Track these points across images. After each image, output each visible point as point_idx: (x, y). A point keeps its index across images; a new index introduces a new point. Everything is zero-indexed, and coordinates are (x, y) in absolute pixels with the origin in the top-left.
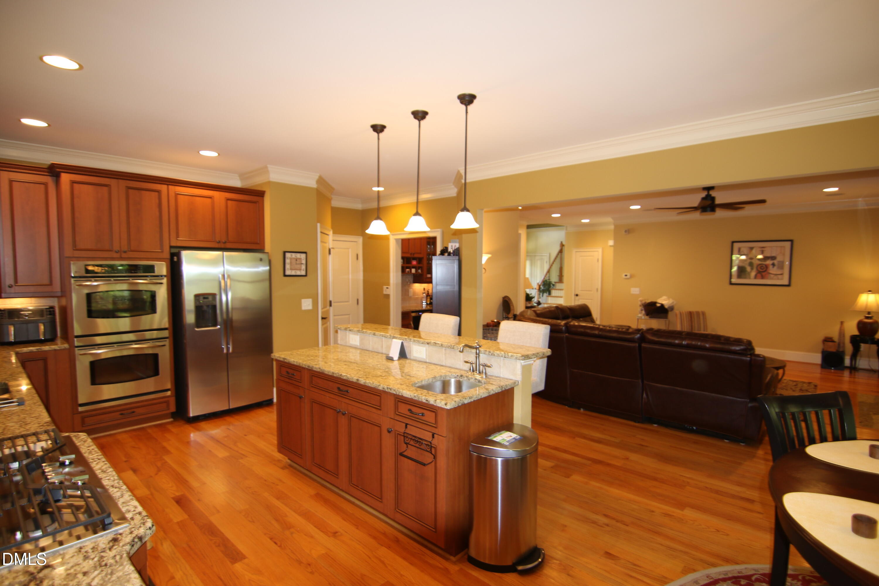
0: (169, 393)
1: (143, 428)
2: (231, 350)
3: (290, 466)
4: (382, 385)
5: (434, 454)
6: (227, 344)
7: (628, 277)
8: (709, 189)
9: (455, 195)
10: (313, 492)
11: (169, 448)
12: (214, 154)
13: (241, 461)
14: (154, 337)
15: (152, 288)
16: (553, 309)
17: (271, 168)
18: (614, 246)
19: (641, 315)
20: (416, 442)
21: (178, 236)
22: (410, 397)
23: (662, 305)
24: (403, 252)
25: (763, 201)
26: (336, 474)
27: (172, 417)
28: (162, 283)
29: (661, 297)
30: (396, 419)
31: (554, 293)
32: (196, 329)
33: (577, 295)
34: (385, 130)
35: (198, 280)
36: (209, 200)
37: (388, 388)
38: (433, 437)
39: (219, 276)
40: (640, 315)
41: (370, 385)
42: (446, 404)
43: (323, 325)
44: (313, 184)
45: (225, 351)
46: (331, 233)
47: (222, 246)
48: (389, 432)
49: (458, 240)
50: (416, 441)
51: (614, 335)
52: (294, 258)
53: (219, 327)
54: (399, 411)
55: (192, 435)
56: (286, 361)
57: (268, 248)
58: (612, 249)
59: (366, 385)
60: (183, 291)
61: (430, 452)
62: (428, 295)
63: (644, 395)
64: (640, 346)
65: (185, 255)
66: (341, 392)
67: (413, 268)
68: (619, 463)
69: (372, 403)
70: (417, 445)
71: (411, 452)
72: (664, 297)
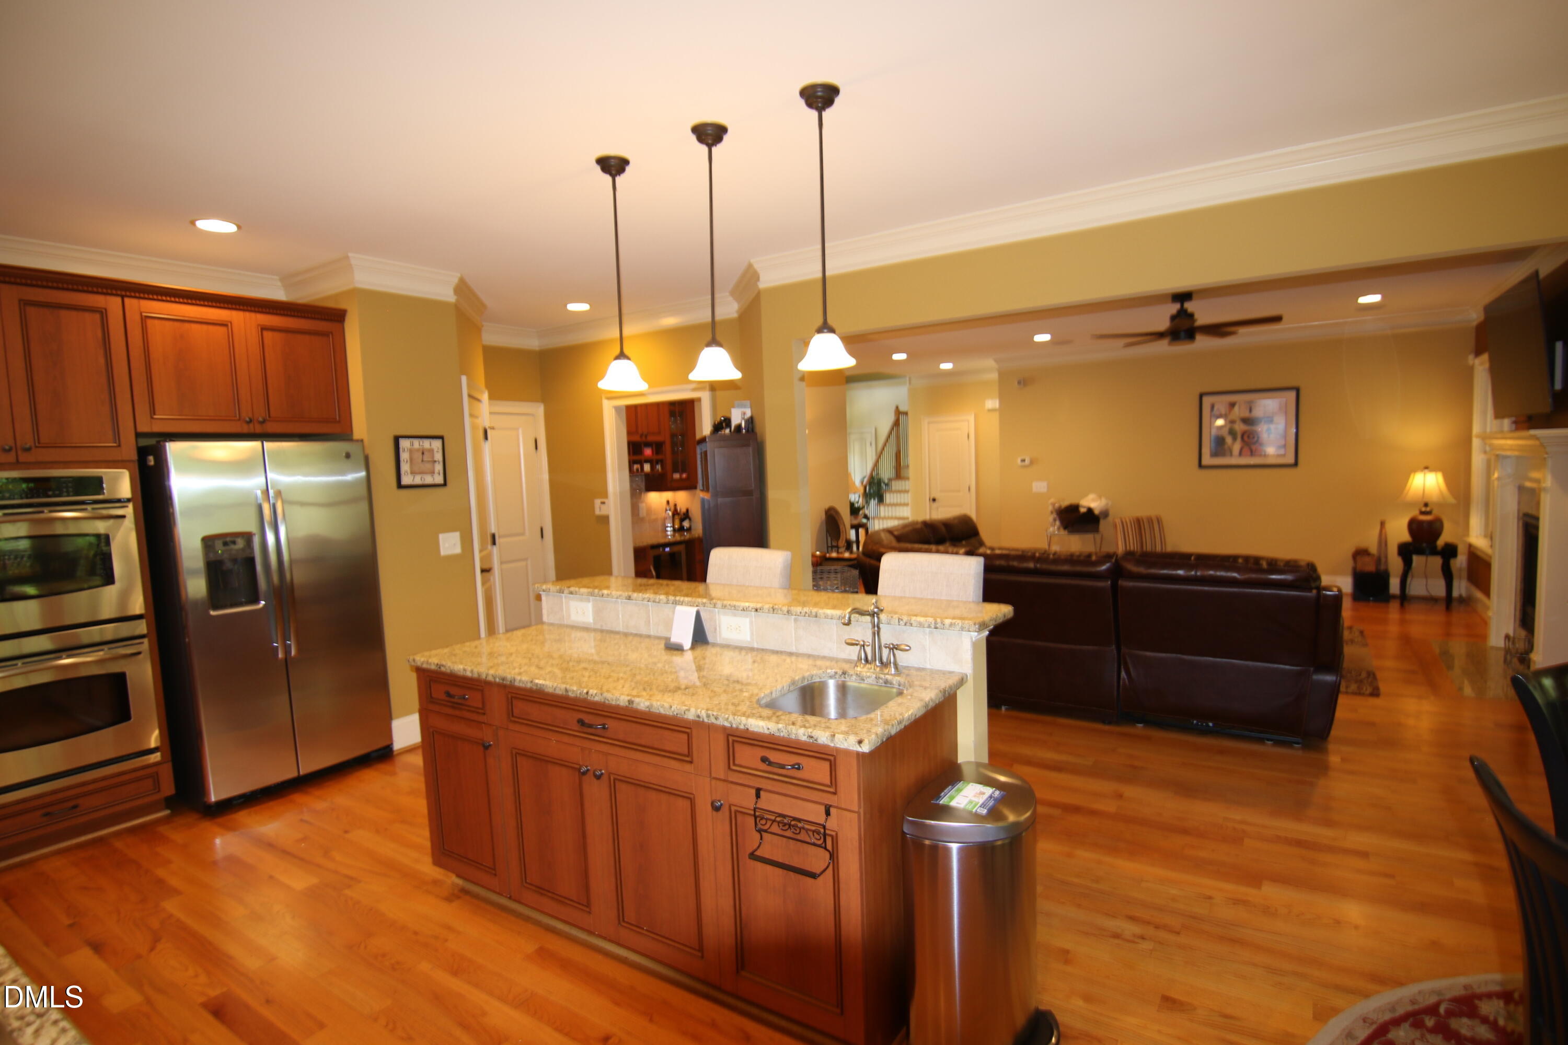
0: (156, 757)
1: (101, 840)
2: (293, 653)
3: (464, 891)
4: (693, 710)
5: (831, 850)
6: (285, 638)
7: (1027, 462)
8: (1182, 297)
9: (735, 315)
10: (530, 948)
11: (174, 882)
12: (229, 228)
13: (347, 892)
14: (109, 636)
15: (101, 527)
16: (919, 526)
17: (356, 259)
18: (1001, 410)
19: (1054, 528)
20: (787, 827)
21: (153, 412)
22: (767, 732)
23: (1090, 510)
24: (629, 433)
25: (1277, 319)
26: (586, 904)
27: (168, 807)
28: (123, 517)
29: (1086, 495)
30: (730, 779)
31: (889, 498)
32: (212, 613)
33: (934, 500)
34: (628, 169)
35: (204, 507)
36: (223, 329)
37: (708, 716)
38: (828, 813)
39: (256, 493)
40: (1051, 529)
41: (662, 711)
42: (860, 742)
43: (483, 584)
44: (447, 294)
45: (281, 655)
46: (485, 397)
47: (258, 429)
48: (717, 809)
49: (748, 403)
50: (785, 825)
51: (1066, 568)
52: (418, 450)
53: (263, 602)
54: (737, 762)
55: (218, 841)
56: (443, 669)
57: (360, 427)
58: (996, 416)
59: (653, 710)
60: (176, 532)
61: (822, 847)
62: (675, 512)
63: (1123, 674)
64: (1114, 586)
65: (174, 450)
66: (590, 730)
67: (646, 461)
68: (1110, 806)
69: (667, 748)
70: (789, 833)
71: (773, 847)
72: (1091, 496)
